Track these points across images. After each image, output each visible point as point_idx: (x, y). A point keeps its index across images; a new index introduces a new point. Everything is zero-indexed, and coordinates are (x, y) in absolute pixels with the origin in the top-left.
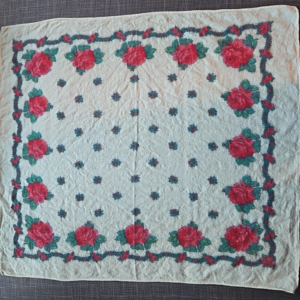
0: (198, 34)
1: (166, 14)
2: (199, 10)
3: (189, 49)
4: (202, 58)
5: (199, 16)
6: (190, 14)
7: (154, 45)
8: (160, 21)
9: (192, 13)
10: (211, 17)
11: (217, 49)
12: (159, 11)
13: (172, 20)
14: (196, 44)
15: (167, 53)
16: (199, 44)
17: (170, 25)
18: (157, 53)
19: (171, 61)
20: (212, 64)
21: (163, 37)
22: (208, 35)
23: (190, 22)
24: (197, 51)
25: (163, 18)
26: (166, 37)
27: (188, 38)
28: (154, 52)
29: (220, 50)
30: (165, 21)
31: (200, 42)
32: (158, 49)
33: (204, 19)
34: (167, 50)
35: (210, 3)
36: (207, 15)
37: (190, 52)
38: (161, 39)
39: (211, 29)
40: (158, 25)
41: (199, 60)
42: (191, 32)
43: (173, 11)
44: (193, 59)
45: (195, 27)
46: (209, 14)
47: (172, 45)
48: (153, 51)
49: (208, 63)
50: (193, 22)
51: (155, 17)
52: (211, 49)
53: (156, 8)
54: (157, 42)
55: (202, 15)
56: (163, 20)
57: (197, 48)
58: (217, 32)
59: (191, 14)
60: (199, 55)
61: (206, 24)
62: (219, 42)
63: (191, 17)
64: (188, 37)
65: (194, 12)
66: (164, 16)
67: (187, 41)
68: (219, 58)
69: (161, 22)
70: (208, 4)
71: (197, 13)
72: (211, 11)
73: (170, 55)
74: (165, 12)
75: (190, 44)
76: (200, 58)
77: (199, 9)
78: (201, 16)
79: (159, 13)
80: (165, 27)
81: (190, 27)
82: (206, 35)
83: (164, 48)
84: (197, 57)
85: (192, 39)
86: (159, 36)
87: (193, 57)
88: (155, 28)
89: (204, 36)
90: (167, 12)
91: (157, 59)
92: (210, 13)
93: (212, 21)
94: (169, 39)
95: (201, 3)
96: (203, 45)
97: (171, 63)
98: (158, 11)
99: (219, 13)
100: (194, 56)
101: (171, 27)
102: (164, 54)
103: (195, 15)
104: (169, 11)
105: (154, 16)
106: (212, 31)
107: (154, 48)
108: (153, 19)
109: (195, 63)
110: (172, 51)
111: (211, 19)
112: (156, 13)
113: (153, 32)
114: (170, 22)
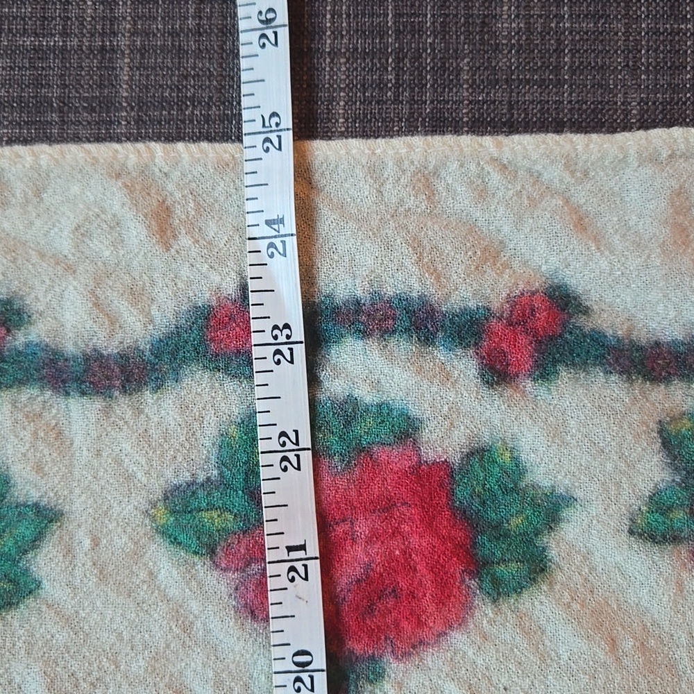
0: (465, 366)
1: (144, 170)
2: (457, 131)
3: (386, 506)
4: (519, 589)
5: (461, 189)
6: (374, 170)
7: (39, 468)
8: (81, 233)
9: (399, 162)
10: (581, 196)
11: (658, 503)
12: (77, 139)
13: (212, 229)
14: (455, 459)
15: (175, 542)
16: (479, 454)
17: (185, 272)
18: (69, 551)
19: (215, 625)
20: (613, 643)
21: (124, 390)
22: (564, 373)
23: (388, 246)
24: (470, 522)
25: (117, 201)
26: (158, 388)
27: (366, 396)
28: (36, 541)
29: (679, 515)
30: (136, 232)
31: (486, 438)
32: (78, 506)
33: (519, 221)
34: (163, 517)
35: (557, 69)
36: (537, 178)
37: (396, 532)
38: (107, 411)
39: (586, 311)
40: (71, 269)
41: (489, 610)
42: (402, 346)
43: (210, 139)
44: (428, 603)
45: (434, 293)
46: (554, 174)
47: (222, 464)
48: (25, 530)
49: (583, 645)
50: (417, 245)
51: (38, 193)
52: (596, 509)
53: (42, 105)
54: (59, 435)
55: (495, 178)
56: (117, 223)
57: (461, 493)
58: (642, 336)
59: (390, 170)
60: (487, 563)
61: (536, 260)
62: (670, 442)
63: (392, 193)
64: (376, 385)
65: (417, 156)
66: (130, 188)
67: (359, 429)
68: (680, 585)
69: (100, 247)
70: (542, 83)
71: (443, 164)
72: (579, 140)
73: (202, 567)
74: (129, 153)
75: (394, 457)
76: (499, 590)
77: (456, 127)
78: (482, 193)
79: (74, 152)
80: (136, 295)
81: (389, 291)
82: (544, 373)
83: (140, 500)
84: (473, 583)
85: (414, 411)
86: (79, 380)
87: (428, 580)
88: (37, 299)
89: (529, 385)
90: (158, 148)
91: (69, 606)
92: (570, 164)
93: (596, 240)
94: (184, 408)
95: (473, 70)
96: (518, 469)
97: (213, 650)
98: (62, 139)
99: (653, 159)
100: (437, 570)
101: (205, 296)
102: (137, 554)
103: (426, 181)
104: (170, 138)
105: (19, 188)
106: (597, 338)
107: (34, 495)
108: (13, 212)
109: (458, 638)
110: (213, 520)
111: (581, 223)
112: (45, 153)
113: (20, 339)
114: (185, 241)
